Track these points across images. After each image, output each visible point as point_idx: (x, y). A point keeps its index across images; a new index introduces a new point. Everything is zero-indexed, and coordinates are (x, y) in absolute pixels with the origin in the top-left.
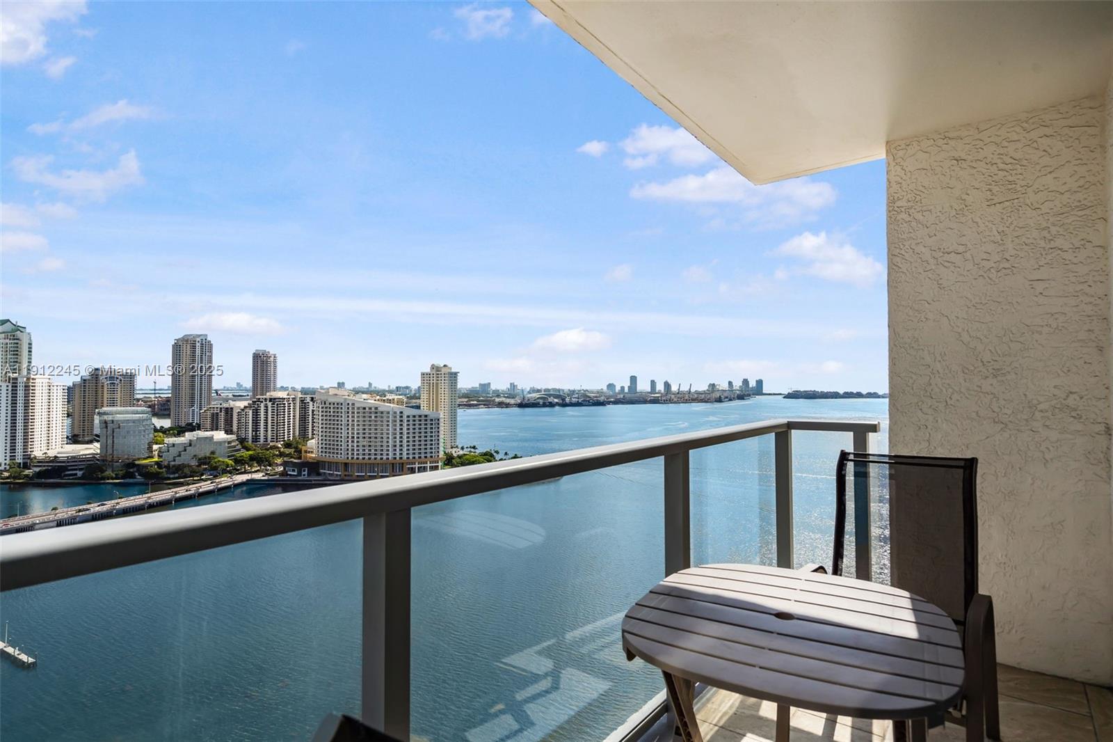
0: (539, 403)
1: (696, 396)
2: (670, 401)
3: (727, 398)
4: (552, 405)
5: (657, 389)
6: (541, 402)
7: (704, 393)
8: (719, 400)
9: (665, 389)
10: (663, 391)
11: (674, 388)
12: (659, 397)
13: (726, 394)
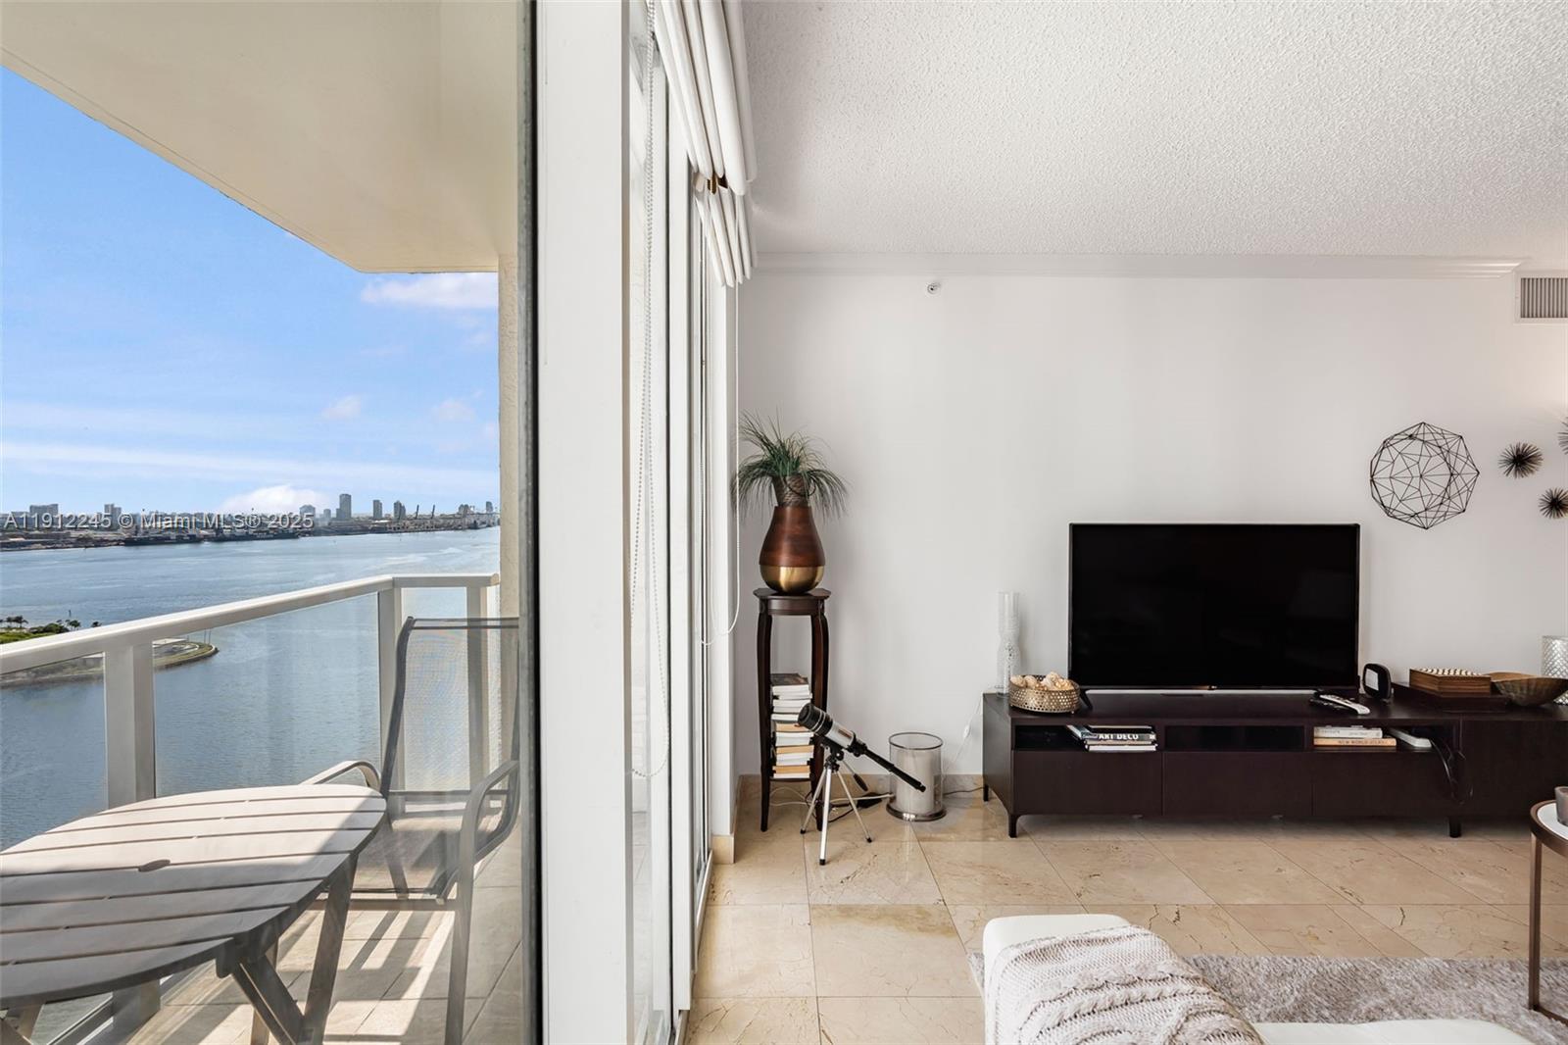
0: (169, 539)
1: (442, 521)
2: (404, 529)
3: (484, 523)
4: (195, 540)
5: (385, 512)
6: (173, 535)
7: (453, 517)
8: (474, 527)
9: (395, 513)
10: (392, 516)
11: (410, 511)
12: (386, 524)
13: (483, 519)
